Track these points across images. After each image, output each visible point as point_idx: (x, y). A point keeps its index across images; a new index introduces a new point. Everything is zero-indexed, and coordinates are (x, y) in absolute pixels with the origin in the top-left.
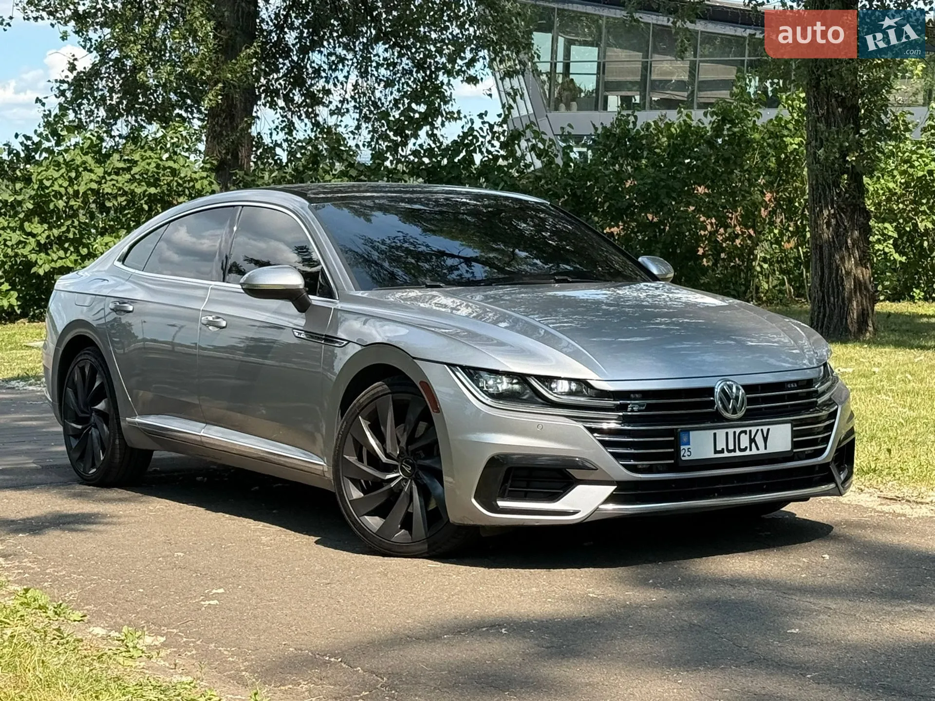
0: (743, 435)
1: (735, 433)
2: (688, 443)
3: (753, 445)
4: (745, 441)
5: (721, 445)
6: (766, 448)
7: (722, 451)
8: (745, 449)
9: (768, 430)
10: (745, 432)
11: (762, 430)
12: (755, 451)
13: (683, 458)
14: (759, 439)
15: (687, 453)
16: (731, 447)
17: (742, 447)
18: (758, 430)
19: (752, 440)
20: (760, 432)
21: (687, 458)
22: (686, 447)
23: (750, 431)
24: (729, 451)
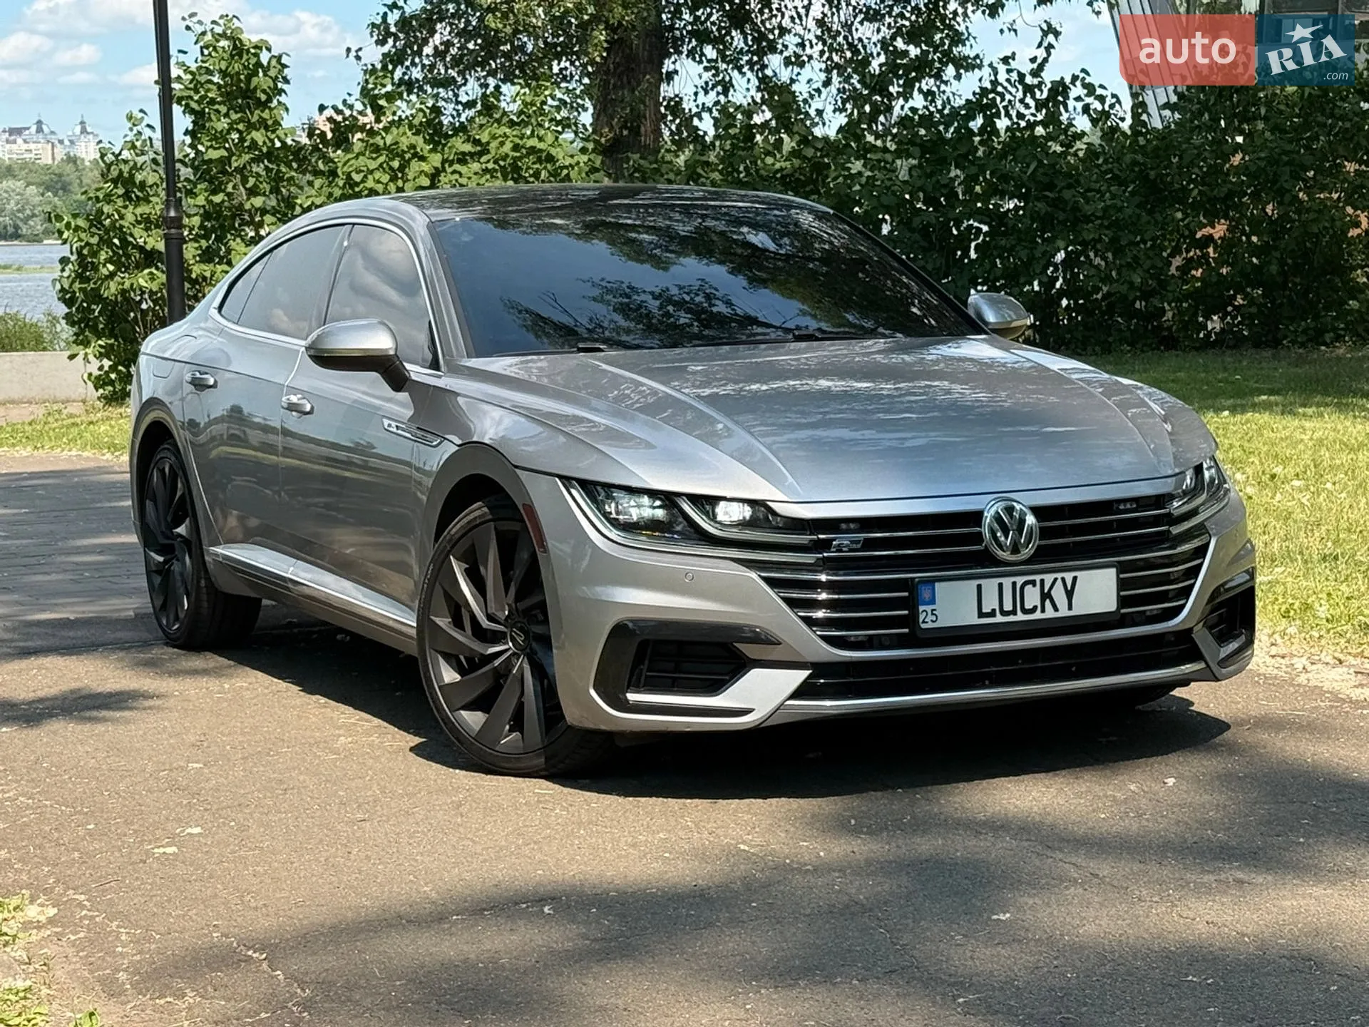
0: (1028, 588)
1: (1014, 584)
2: (933, 601)
3: (1048, 602)
4: (1032, 597)
5: (990, 603)
6: (1070, 608)
8: (1034, 610)
9: (1075, 579)
10: (1033, 583)
11: (1063, 579)
12: (1050, 613)
13: (923, 626)
14: (1059, 594)
15: (930, 617)
16: (1008, 606)
17: (1028, 606)
18: (1056, 579)
19: (1046, 596)
20: (1059, 582)
21: (930, 625)
22: (929, 608)
23: (1042, 581)
24: (1004, 613)
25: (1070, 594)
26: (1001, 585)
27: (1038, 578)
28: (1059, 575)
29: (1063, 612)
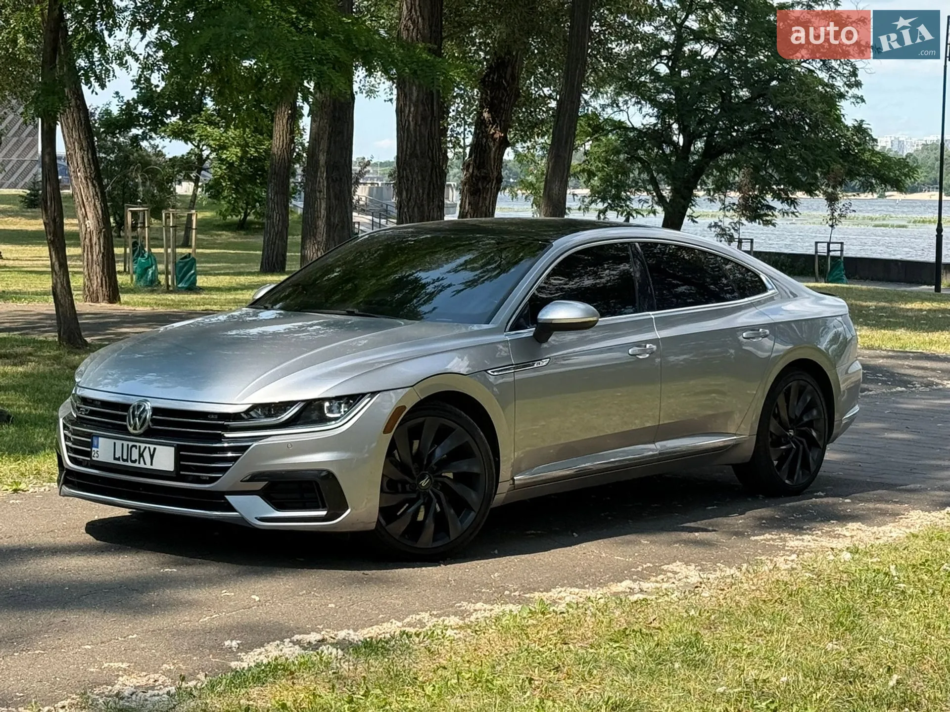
0: (134, 449)
1: (128, 445)
3: (142, 459)
4: (135, 455)
6: (152, 464)
7: (118, 459)
8: (135, 461)
9: (155, 449)
10: (135, 446)
11: (149, 448)
12: (142, 465)
14: (147, 455)
16: (125, 457)
19: (141, 455)
20: (147, 449)
23: (140, 447)
24: (124, 460)
25: (152, 457)
26: (123, 444)
27: (138, 444)
28: (147, 445)
29: (148, 466)
